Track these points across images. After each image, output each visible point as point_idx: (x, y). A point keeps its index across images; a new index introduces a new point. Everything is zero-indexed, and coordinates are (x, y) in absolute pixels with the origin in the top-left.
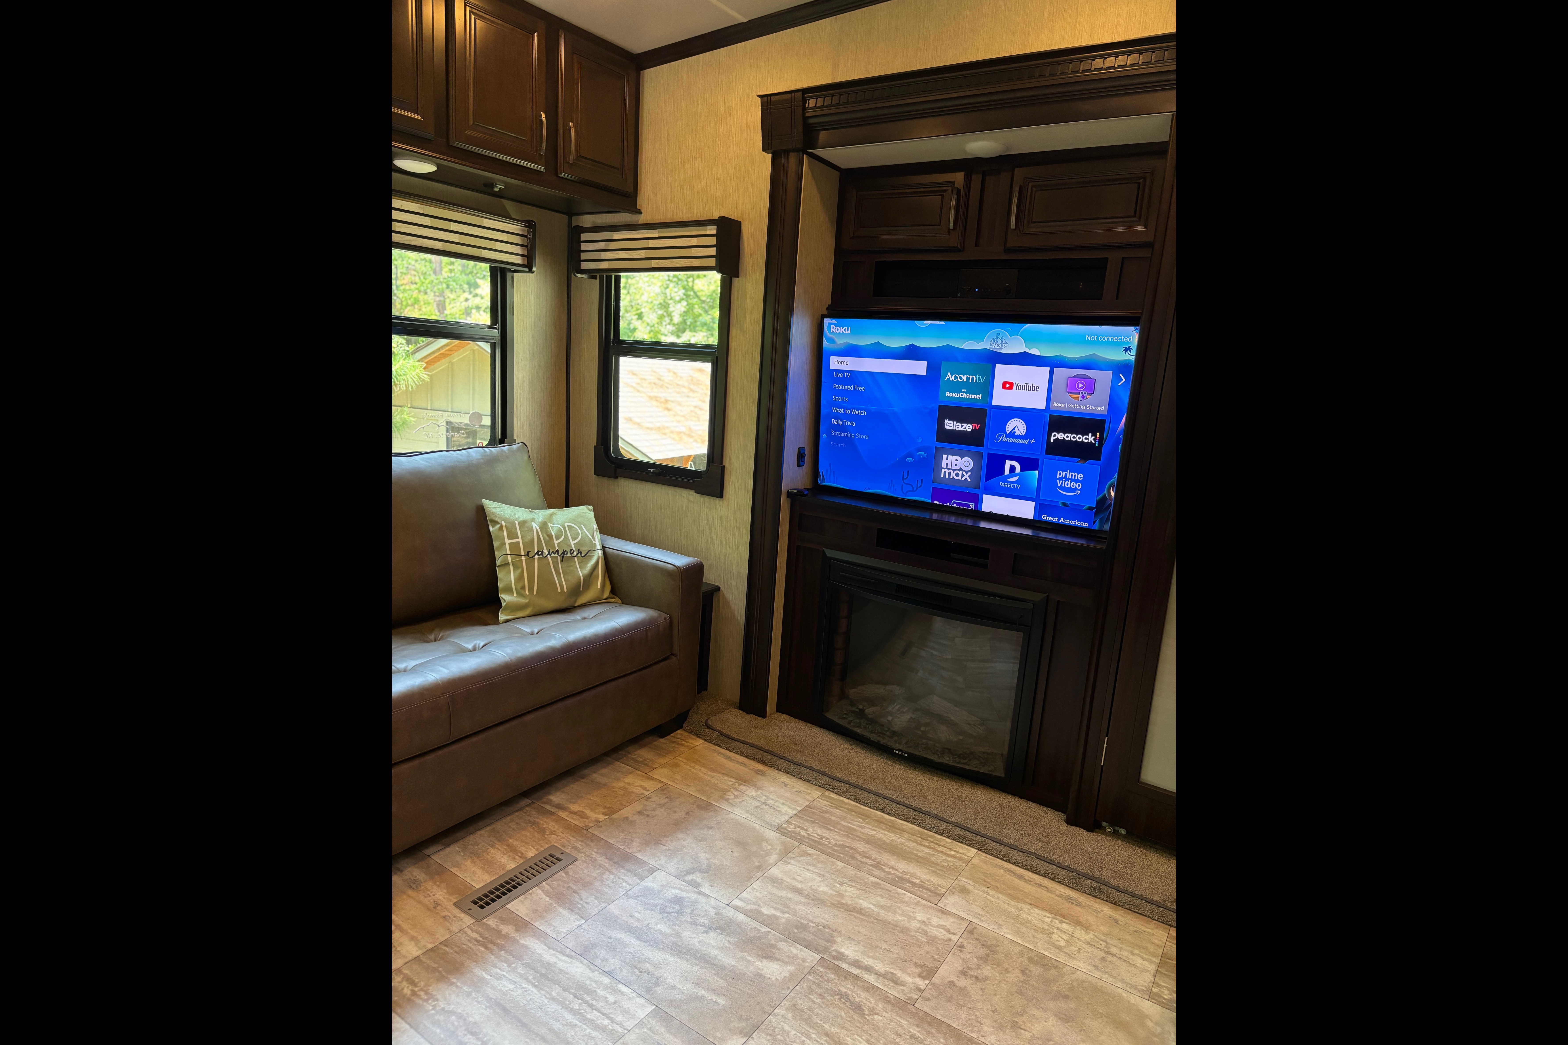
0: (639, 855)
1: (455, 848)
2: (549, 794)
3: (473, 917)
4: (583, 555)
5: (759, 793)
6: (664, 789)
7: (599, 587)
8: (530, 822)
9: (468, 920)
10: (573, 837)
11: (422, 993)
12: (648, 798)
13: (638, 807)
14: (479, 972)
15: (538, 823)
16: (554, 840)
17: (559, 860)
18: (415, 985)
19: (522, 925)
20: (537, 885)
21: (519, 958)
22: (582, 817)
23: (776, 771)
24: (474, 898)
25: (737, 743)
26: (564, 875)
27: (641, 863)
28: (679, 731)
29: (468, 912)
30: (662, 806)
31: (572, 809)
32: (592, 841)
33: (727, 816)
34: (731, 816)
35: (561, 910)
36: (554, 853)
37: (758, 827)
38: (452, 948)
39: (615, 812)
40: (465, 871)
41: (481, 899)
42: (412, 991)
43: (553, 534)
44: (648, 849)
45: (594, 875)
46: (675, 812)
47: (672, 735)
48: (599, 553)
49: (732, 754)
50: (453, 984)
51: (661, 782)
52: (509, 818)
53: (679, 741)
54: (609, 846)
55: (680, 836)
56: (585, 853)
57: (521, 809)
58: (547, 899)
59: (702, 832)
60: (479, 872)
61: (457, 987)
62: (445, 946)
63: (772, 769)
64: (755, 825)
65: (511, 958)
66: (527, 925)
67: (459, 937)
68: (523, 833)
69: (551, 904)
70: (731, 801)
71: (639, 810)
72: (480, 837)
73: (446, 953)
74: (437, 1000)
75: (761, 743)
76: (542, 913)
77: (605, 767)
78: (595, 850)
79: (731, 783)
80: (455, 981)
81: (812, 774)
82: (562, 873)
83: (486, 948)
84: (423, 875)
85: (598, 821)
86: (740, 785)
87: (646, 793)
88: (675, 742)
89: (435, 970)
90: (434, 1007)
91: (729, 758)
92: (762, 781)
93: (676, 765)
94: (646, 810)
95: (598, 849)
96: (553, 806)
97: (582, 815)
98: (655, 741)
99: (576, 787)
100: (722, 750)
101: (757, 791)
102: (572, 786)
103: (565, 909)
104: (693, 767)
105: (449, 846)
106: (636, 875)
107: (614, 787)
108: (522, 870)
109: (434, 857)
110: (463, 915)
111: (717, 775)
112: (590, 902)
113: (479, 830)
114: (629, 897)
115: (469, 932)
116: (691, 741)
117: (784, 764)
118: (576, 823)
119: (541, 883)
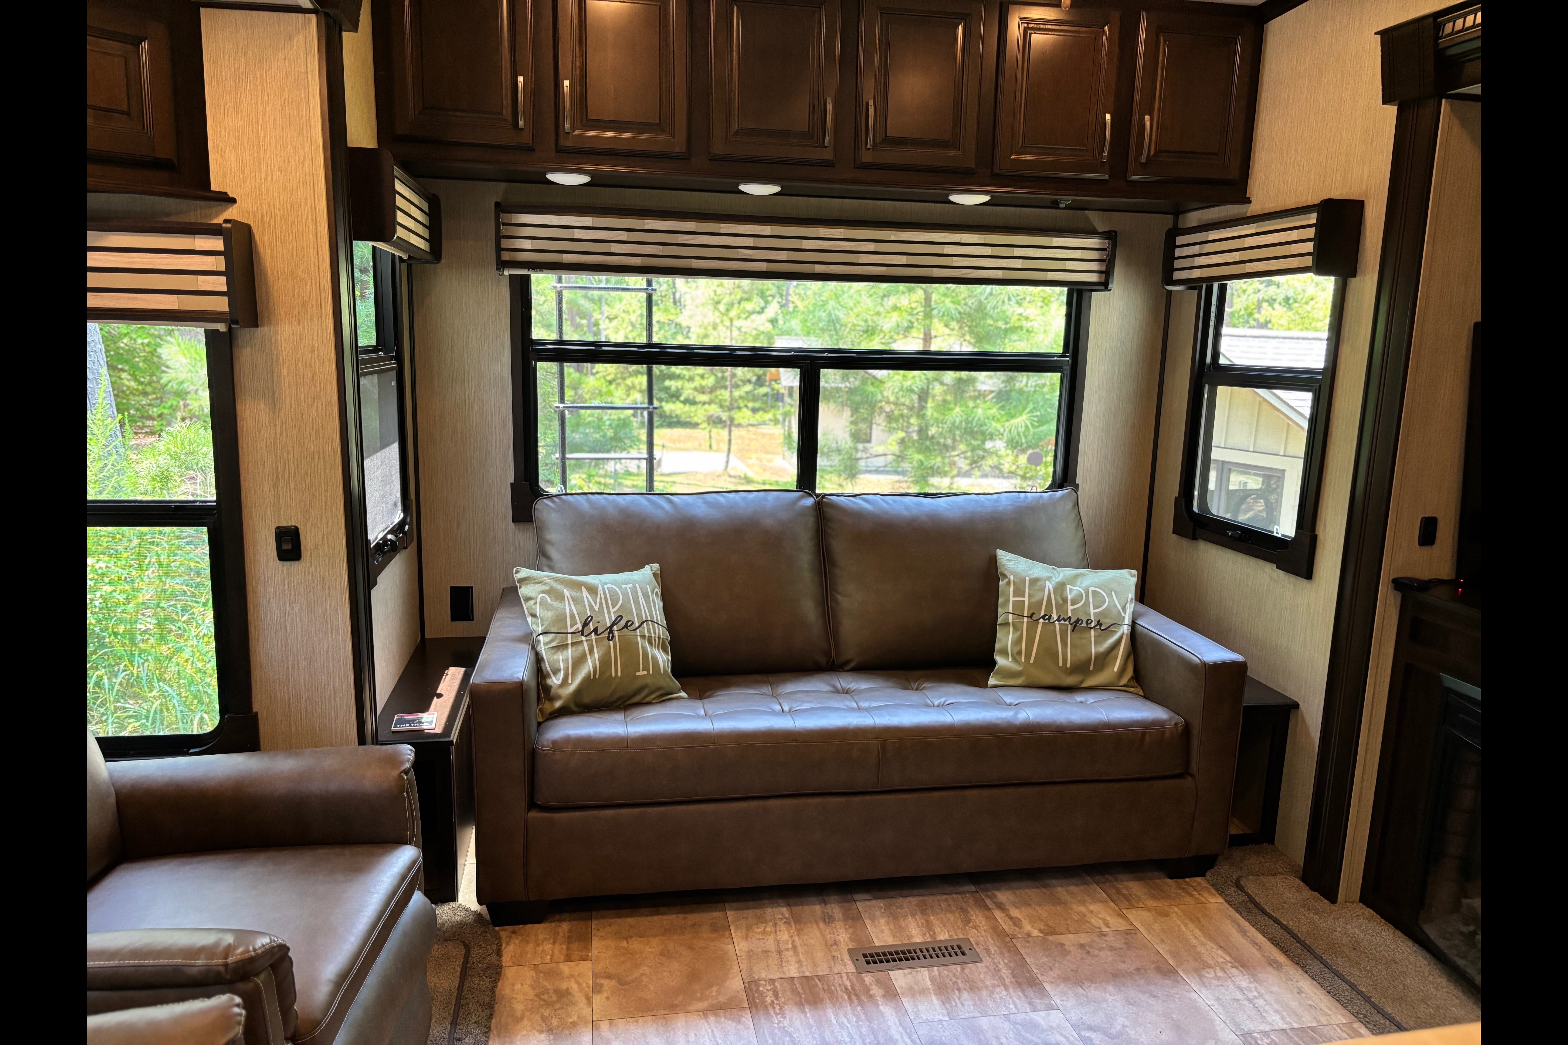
0: (1048, 987)
1: (881, 903)
2: (999, 889)
3: (856, 968)
4: (1104, 628)
5: (1252, 985)
6: (1130, 933)
7: (1116, 669)
8: (961, 908)
9: (851, 968)
10: (993, 939)
11: (778, 1007)
12: (1102, 935)
13: (1084, 939)
14: (830, 1013)
15: (968, 912)
16: (973, 935)
17: (963, 954)
18: (777, 998)
19: (891, 994)
20: (927, 967)
21: (869, 1019)
22: (1015, 925)
23: (1301, 972)
24: (867, 952)
25: (1266, 918)
26: (959, 969)
27: (1043, 993)
28: (1199, 879)
29: (855, 961)
30: (1112, 949)
31: (1011, 912)
32: (1009, 951)
33: (1185, 993)
34: (1193, 995)
35: (934, 998)
36: (963, 946)
37: (1218, 1021)
38: (823, 985)
39: (1053, 933)
40: (875, 926)
41: (872, 955)
42: (772, 1002)
43: (1069, 597)
44: (1062, 986)
45: (988, 983)
46: (1124, 962)
47: (1187, 880)
48: (1125, 629)
49: (1253, 930)
50: (804, 1012)
51: (1131, 924)
52: (944, 897)
53: (1191, 890)
54: (1023, 963)
55: (1110, 988)
56: (993, 959)
57: (961, 893)
58: (929, 983)
59: (1140, 996)
60: (887, 932)
61: (806, 1016)
62: (820, 980)
63: (1296, 966)
64: (1216, 1017)
65: (863, 1017)
66: (895, 996)
67: (834, 979)
68: (949, 915)
69: (928, 989)
70: (1205, 980)
71: (1083, 942)
72: (908, 903)
73: (816, 985)
74: (785, 1018)
75: (1302, 931)
76: (915, 992)
77: (1076, 885)
78: (1006, 961)
79: (1222, 960)
80: (807, 1010)
81: (1349, 993)
82: (959, 968)
83: (849, 998)
84: (840, 914)
85: (1029, 935)
86: (1232, 967)
87: (1105, 929)
88: (1183, 889)
89: (799, 994)
90: (780, 1022)
91: (1244, 933)
92: (1270, 976)
93: (1166, 914)
94: (1091, 946)
95: (1009, 961)
96: (995, 903)
97: (1017, 923)
98: (1159, 879)
99: (1032, 893)
100: (1241, 921)
101: (1250, 983)
102: (1027, 890)
103: (938, 999)
104: (1186, 925)
105: (876, 898)
106: (1030, 1004)
107: (1071, 909)
108: (923, 947)
109: (858, 903)
110: (849, 962)
111: (1210, 945)
112: (966, 1004)
113: (910, 896)
114: (1008, 1020)
115: (845, 978)
116: (1206, 895)
117: (1316, 966)
118: (1006, 928)
119: (933, 966)
